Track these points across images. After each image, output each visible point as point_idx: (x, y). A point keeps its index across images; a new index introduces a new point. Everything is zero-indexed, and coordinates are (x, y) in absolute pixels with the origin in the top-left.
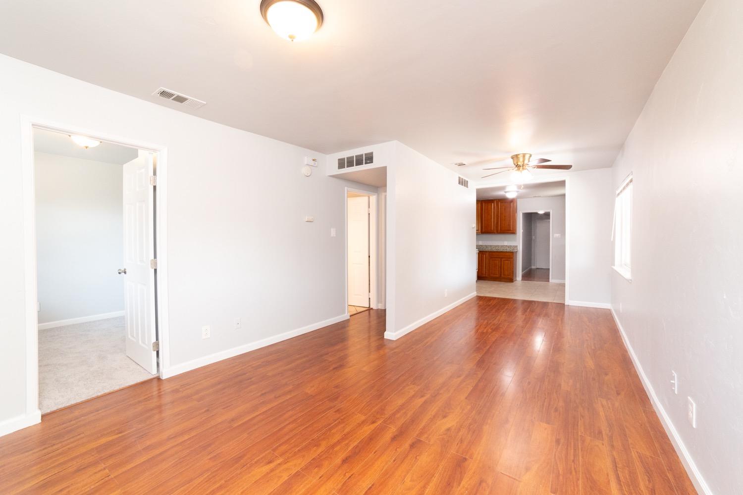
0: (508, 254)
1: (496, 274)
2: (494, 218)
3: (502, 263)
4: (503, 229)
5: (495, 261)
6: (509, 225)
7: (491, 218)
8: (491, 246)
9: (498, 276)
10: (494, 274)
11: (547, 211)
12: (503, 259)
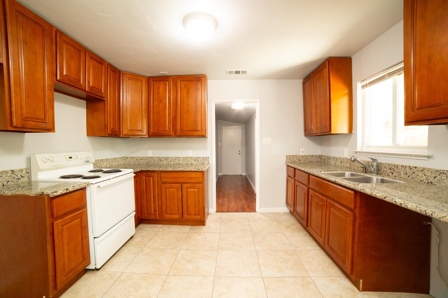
0: (193, 175)
1: (175, 214)
2: (169, 108)
3: (185, 193)
4: (185, 129)
5: (172, 190)
6: (196, 122)
7: (165, 109)
8: (166, 158)
9: (177, 216)
10: (170, 214)
11: (250, 105)
12: (185, 186)
